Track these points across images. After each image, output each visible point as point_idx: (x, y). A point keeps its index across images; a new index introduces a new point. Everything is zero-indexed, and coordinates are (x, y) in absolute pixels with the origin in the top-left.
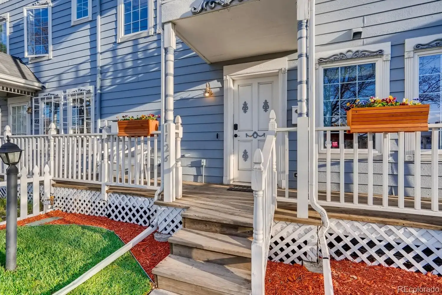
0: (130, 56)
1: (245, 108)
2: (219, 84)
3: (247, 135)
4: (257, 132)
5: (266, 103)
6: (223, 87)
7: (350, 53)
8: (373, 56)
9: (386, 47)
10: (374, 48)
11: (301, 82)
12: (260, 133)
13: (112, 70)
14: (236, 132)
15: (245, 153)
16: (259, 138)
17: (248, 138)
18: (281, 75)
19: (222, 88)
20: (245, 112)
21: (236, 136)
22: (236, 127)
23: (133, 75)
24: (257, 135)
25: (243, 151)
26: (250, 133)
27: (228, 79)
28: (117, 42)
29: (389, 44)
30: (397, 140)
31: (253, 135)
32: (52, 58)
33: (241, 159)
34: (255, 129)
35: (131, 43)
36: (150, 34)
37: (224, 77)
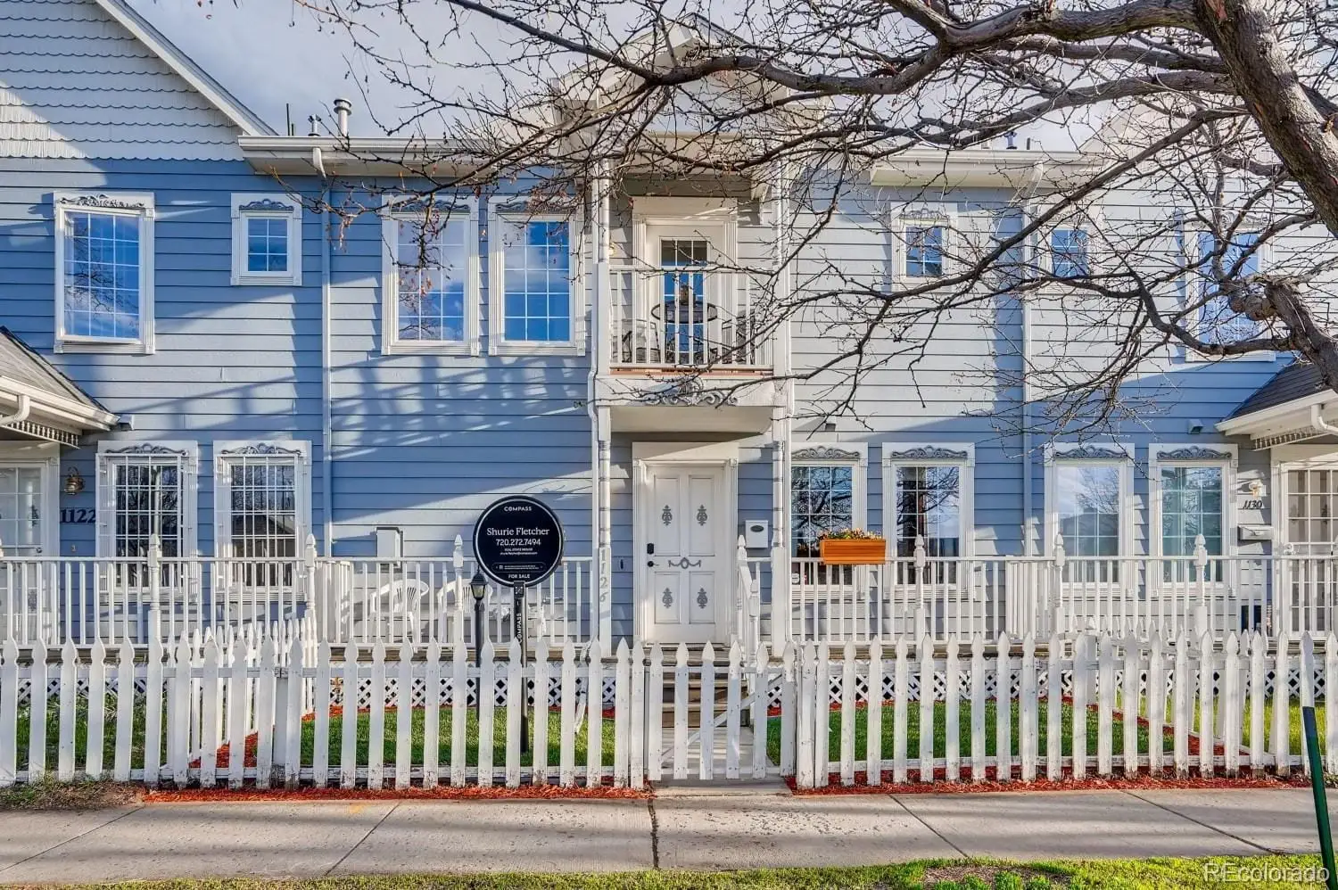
0: (415, 390)
1: (667, 516)
2: (624, 473)
3: (670, 563)
4: (688, 558)
5: (702, 510)
6: (631, 478)
7: (821, 450)
8: (849, 459)
9: (863, 449)
10: (850, 448)
11: (777, 509)
12: (693, 560)
13: (361, 411)
14: (651, 558)
15: (667, 594)
16: (690, 568)
17: (672, 568)
18: (728, 468)
19: (629, 481)
20: (667, 523)
21: (650, 564)
22: (650, 549)
23: (424, 432)
24: (688, 564)
25: (664, 590)
26: (676, 560)
27: (640, 465)
28: (383, 352)
29: (865, 445)
30: (875, 573)
31: (681, 563)
32: (154, 352)
33: (661, 604)
34: (685, 554)
35: (416, 362)
36: (472, 354)
37: (634, 462)
